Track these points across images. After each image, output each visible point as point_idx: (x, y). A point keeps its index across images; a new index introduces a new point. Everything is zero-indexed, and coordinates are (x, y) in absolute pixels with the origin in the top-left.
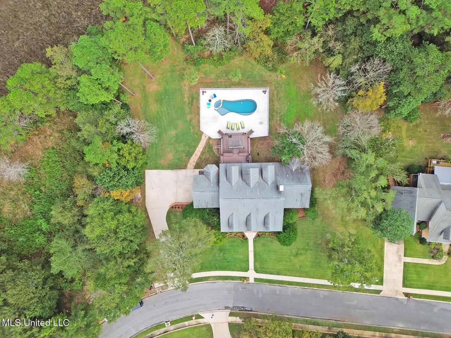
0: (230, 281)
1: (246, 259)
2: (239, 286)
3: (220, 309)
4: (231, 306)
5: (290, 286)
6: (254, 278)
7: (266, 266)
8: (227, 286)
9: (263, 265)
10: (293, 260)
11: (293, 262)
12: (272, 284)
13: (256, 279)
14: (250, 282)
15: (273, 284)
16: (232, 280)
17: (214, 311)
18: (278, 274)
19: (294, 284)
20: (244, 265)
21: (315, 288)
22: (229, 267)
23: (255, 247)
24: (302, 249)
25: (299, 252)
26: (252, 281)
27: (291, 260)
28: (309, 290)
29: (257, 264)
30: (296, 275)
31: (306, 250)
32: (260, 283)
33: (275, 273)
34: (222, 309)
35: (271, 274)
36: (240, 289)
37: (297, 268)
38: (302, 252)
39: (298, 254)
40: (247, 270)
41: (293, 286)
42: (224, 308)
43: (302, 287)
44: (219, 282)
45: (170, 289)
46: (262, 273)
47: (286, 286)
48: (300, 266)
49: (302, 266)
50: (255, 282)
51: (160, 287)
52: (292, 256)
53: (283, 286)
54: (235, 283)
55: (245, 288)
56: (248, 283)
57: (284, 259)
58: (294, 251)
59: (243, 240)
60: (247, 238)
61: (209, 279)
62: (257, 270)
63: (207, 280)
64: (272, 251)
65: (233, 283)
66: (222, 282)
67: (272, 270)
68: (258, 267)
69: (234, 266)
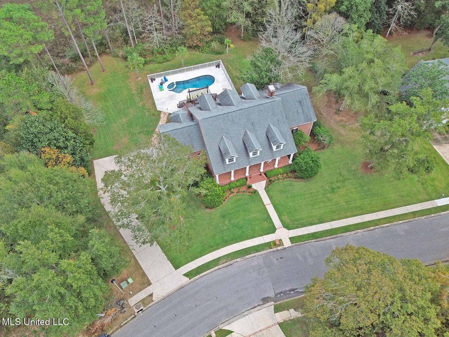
0: (254, 255)
2: (271, 257)
4: (272, 295)
5: (348, 233)
6: (290, 238)
7: (298, 217)
8: (253, 264)
9: (294, 217)
10: (333, 198)
11: (334, 201)
12: (320, 239)
13: (292, 239)
14: (285, 246)
15: (323, 239)
16: (257, 251)
18: (321, 222)
20: (266, 225)
21: (385, 225)
22: (245, 235)
23: (270, 198)
24: (337, 182)
25: (334, 187)
26: (287, 243)
27: (330, 198)
28: (378, 230)
29: (285, 218)
30: (347, 215)
31: (343, 181)
32: (301, 243)
33: (317, 221)
34: (259, 305)
35: (311, 224)
36: (275, 261)
37: (344, 205)
38: (338, 184)
39: (334, 189)
40: (273, 230)
41: (353, 233)
42: (261, 303)
43: (365, 229)
44: (237, 262)
45: (159, 299)
46: (297, 227)
47: (342, 235)
48: (347, 202)
49: (349, 201)
50: (294, 244)
51: (139, 302)
52: (327, 193)
53: (338, 237)
54: (263, 256)
55: (281, 258)
56: (283, 248)
57: (319, 200)
58: (327, 188)
59: (250, 194)
60: (256, 190)
61: (220, 262)
62: (287, 226)
63: (218, 265)
64: (297, 196)
65: (260, 256)
66: (242, 260)
67: (310, 219)
68: (288, 221)
69: (252, 230)
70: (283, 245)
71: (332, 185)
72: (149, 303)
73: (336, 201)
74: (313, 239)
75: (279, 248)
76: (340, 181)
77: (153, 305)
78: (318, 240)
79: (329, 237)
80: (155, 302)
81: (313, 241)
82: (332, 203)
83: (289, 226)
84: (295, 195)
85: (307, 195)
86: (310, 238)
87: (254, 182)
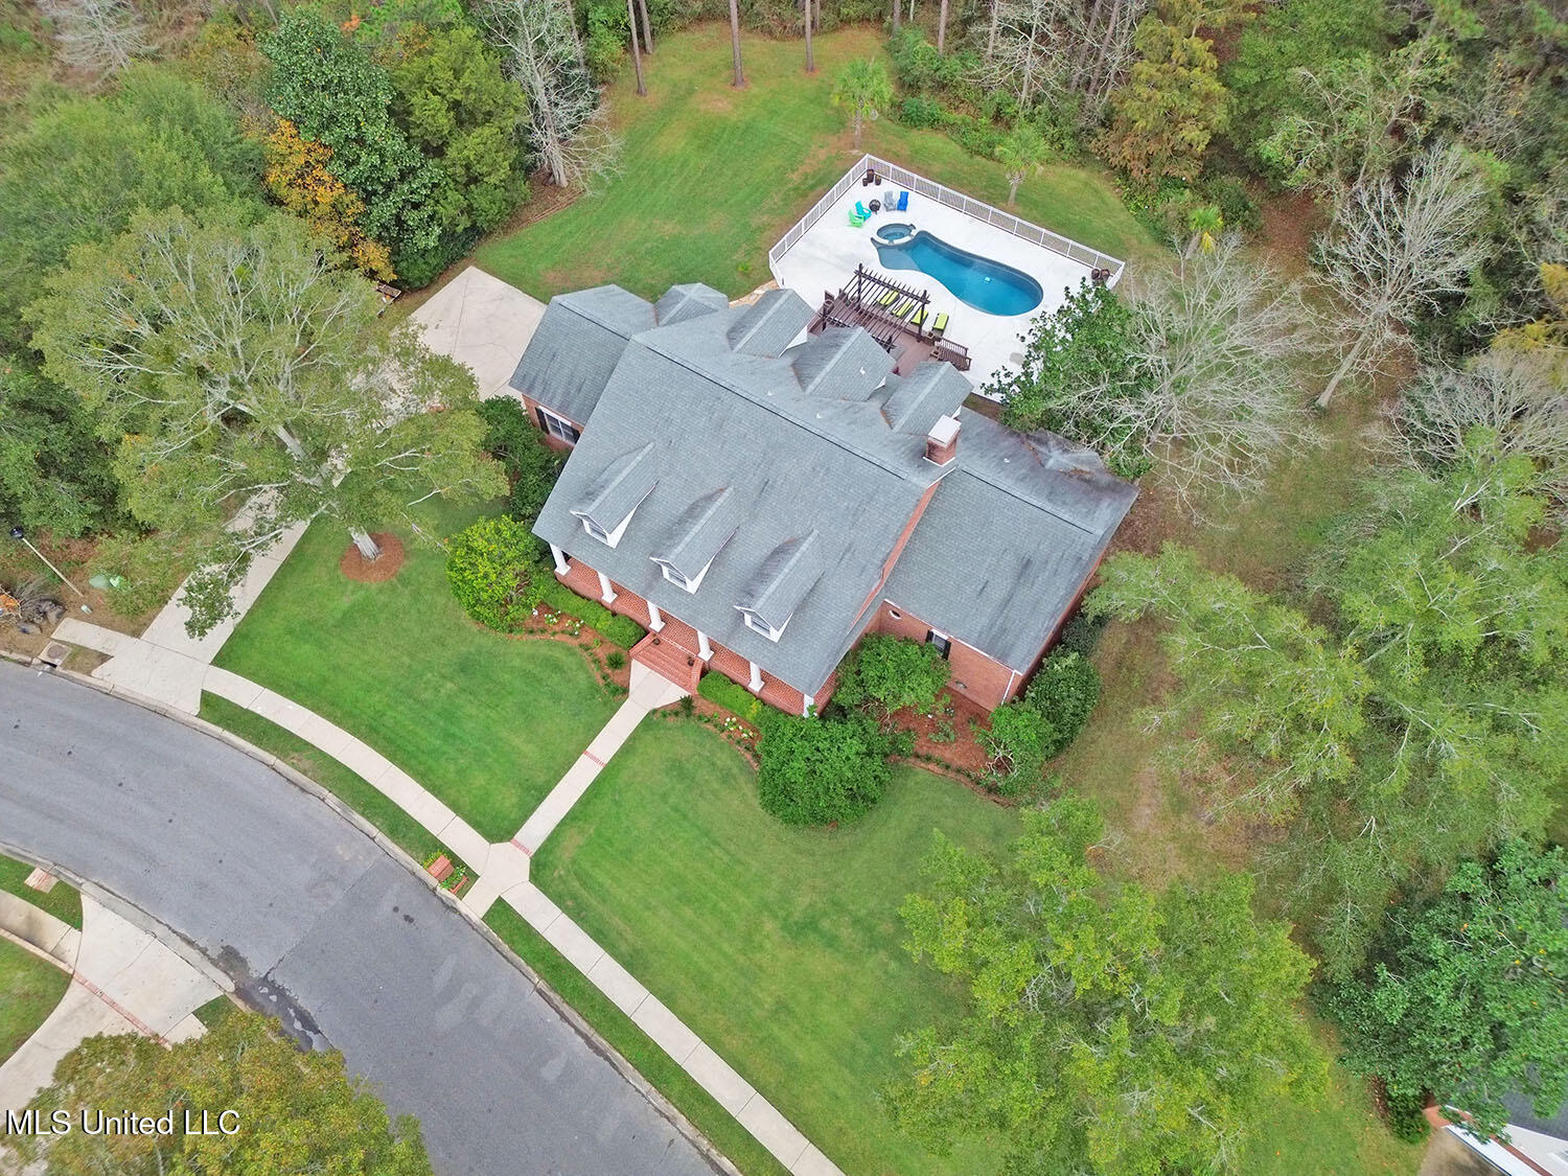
0: (374, 831)
1: (541, 779)
2: (396, 886)
3: (190, 943)
5: (646, 1087)
6: (500, 901)
7: (602, 878)
8: (339, 850)
9: (595, 864)
10: (768, 946)
11: (758, 956)
12: (557, 999)
13: (501, 911)
14: (461, 905)
15: (565, 1008)
16: (391, 834)
17: (160, 930)
18: (633, 963)
19: (677, 1087)
20: (507, 799)
22: (431, 762)
24: (856, 921)
25: (825, 924)
26: (475, 905)
27: (757, 938)
29: (573, 841)
30: (726, 1039)
31: (874, 943)
32: (505, 948)
33: (624, 948)
35: (600, 936)
36: (387, 908)
37: (758, 1003)
38: (846, 933)
39: (816, 929)
40: (499, 831)
41: (660, 1101)
42: (214, 953)
43: (704, 1143)
44: (323, 800)
45: (100, 683)
46: (558, 900)
47: (626, 1068)
48: (782, 1008)
49: (790, 1012)
50: (486, 927)
51: (72, 645)
52: (776, 917)
53: (607, 1058)
54: (387, 858)
55: (408, 918)
56: (450, 904)
57: (723, 905)
58: (802, 901)
59: (601, 682)
60: (625, 691)
61: (296, 755)
62: (545, 866)
63: (283, 756)
64: (693, 825)
65: (382, 852)
66: (338, 810)
67: (617, 921)
68: (566, 858)
69: (460, 772)
70: (461, 894)
71: (825, 914)
72: (80, 670)
73: (760, 968)
74: (541, 977)
75: (443, 891)
76: (869, 929)
77: (79, 683)
78: (551, 994)
79: (584, 1026)
80: (88, 679)
81: (537, 980)
82: (742, 959)
83: (548, 872)
84: (691, 815)
85: (720, 855)
86: (540, 966)
87: (652, 663)
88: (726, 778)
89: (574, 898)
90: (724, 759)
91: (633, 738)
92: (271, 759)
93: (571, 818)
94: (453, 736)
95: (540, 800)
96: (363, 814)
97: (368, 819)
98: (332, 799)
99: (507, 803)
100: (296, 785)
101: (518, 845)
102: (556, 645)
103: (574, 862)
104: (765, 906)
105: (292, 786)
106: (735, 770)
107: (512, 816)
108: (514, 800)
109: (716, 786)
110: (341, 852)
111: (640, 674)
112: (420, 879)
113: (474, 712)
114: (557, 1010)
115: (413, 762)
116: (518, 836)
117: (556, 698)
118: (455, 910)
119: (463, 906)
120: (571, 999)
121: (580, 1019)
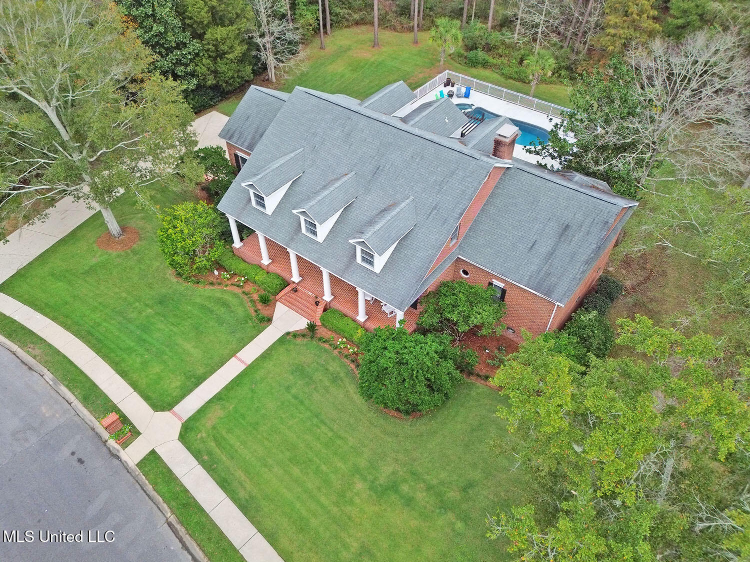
0: (72, 399)
2: (78, 437)
6: (153, 452)
9: (229, 431)
10: (357, 500)
11: (349, 508)
12: (182, 531)
13: (152, 460)
14: (122, 453)
15: (187, 539)
22: (125, 356)
23: (265, 356)
24: (429, 488)
25: (405, 488)
26: (133, 454)
27: (349, 494)
29: (217, 412)
31: (444, 506)
32: (149, 488)
35: (224, 484)
36: (66, 452)
38: (421, 496)
39: (396, 491)
40: (164, 403)
44: (42, 376)
46: (197, 455)
50: (138, 471)
52: (365, 480)
54: (76, 418)
55: (80, 461)
56: (115, 452)
57: (324, 468)
58: (386, 470)
59: (254, 314)
60: (269, 320)
61: (32, 346)
62: (192, 429)
63: (23, 346)
64: (308, 409)
65: (73, 413)
66: (51, 383)
67: (240, 474)
68: (209, 425)
69: (145, 364)
70: (125, 445)
71: (405, 481)
73: (350, 518)
74: (173, 513)
75: (112, 443)
76: (439, 495)
78: (178, 527)
81: (169, 514)
82: (335, 510)
83: (193, 434)
84: (307, 402)
85: (326, 431)
86: (173, 503)
87: (291, 305)
88: (335, 379)
89: (210, 453)
90: (334, 367)
91: (271, 349)
92: (15, 347)
93: (218, 398)
94: (144, 340)
95: (197, 385)
96: (67, 386)
97: (70, 389)
98: (48, 376)
99: (173, 385)
100: (26, 365)
101: (175, 414)
102: (226, 292)
103: (214, 428)
104: (356, 470)
105: (24, 366)
106: (342, 375)
107: (174, 394)
108: (179, 384)
109: (327, 384)
110: (44, 411)
111: (281, 310)
112: (97, 434)
113: (163, 327)
114: (181, 540)
115: (112, 355)
116: (176, 409)
117: (220, 322)
118: (118, 458)
119: (124, 455)
120: (193, 532)
121: (198, 549)
